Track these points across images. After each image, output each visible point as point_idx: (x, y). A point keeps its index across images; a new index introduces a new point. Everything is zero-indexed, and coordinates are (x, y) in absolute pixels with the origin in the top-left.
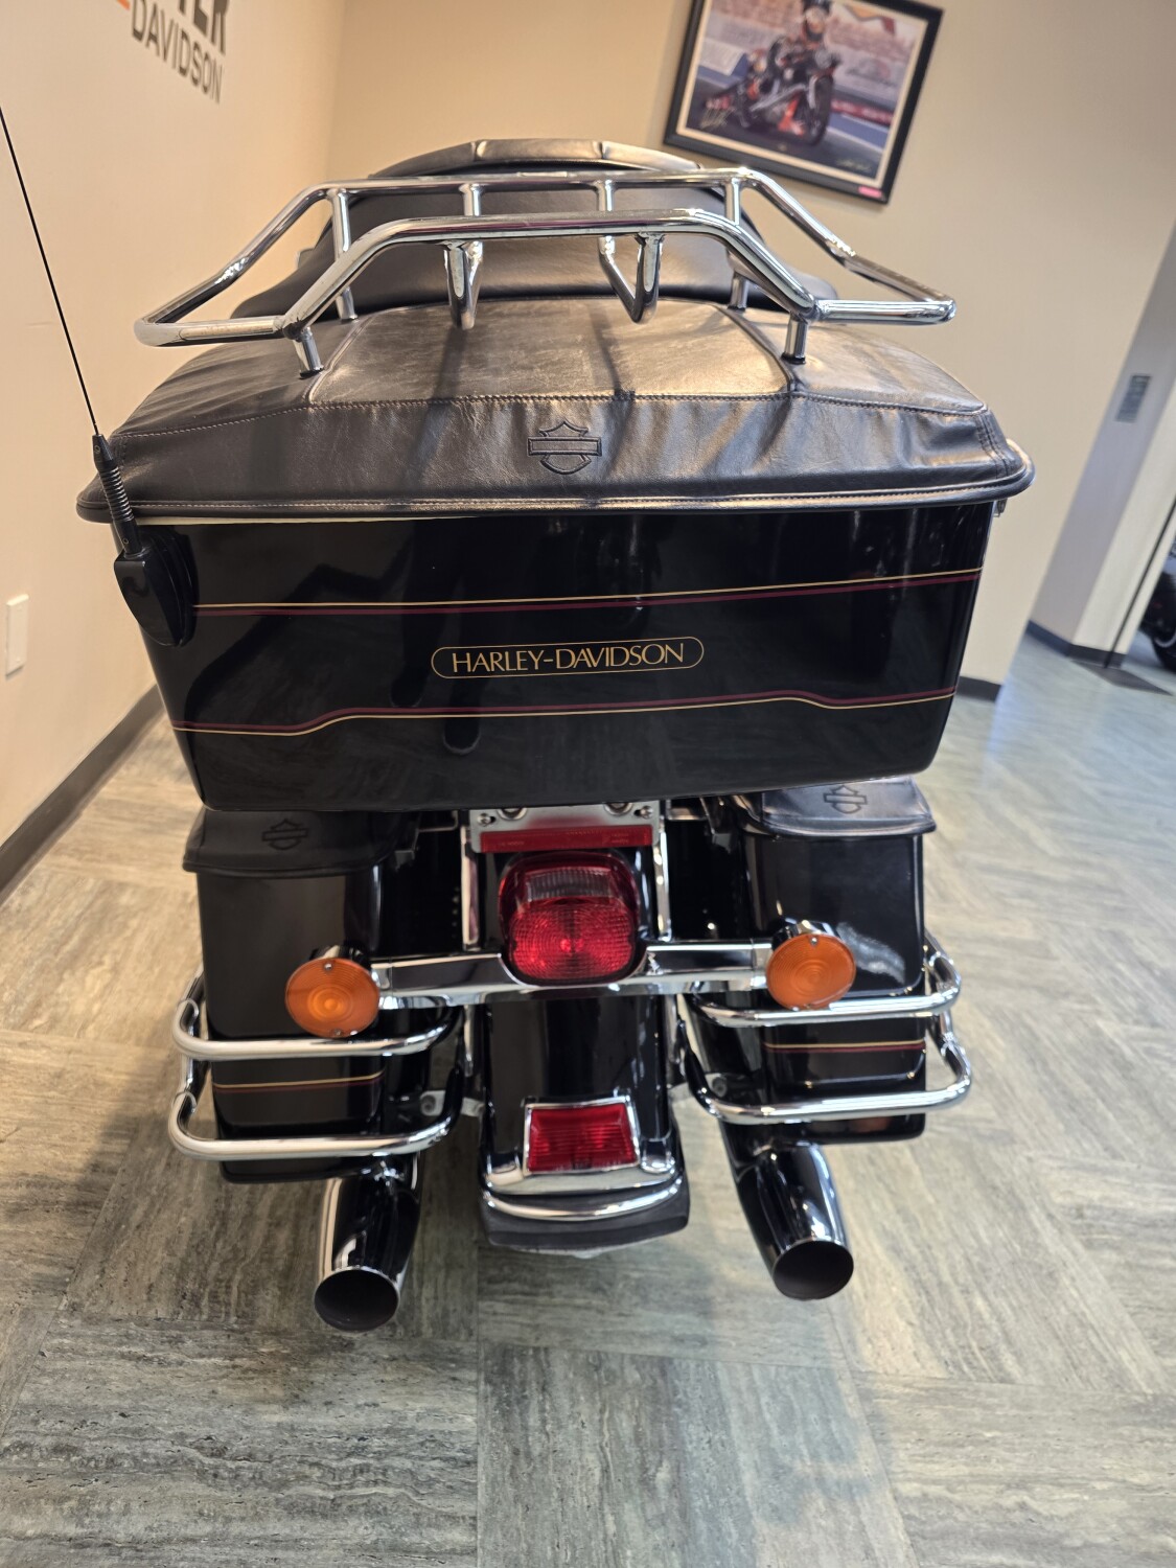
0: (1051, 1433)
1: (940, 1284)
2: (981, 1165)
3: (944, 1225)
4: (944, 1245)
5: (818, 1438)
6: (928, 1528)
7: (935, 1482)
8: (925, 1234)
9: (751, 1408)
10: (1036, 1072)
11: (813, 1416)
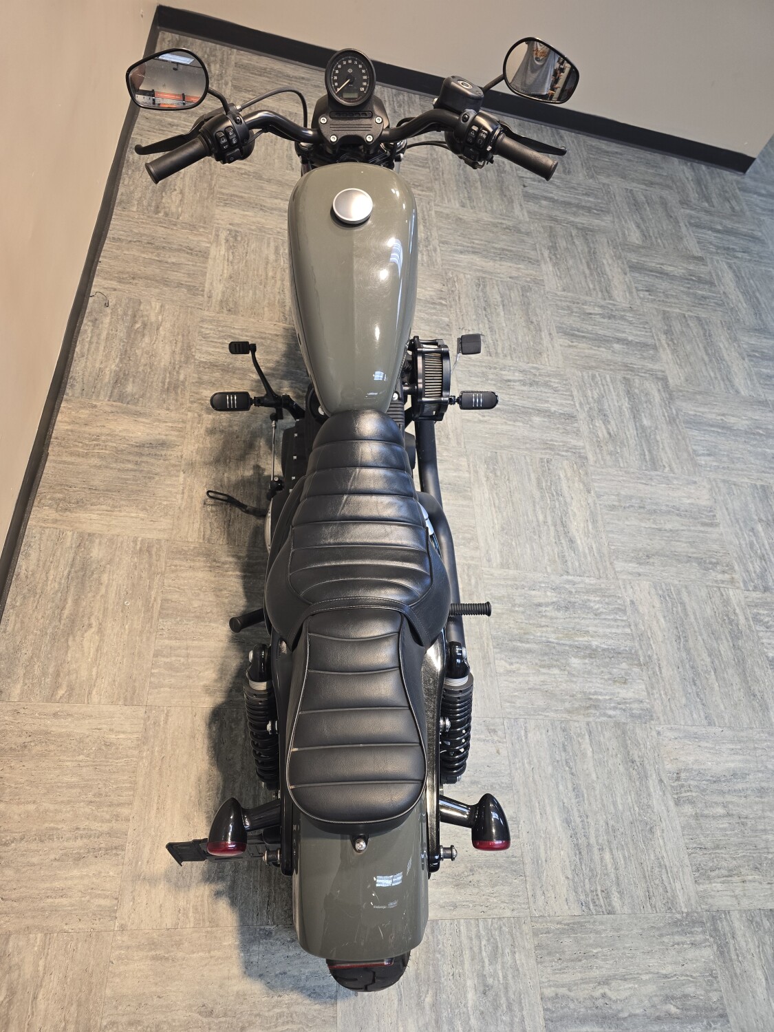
0: (627, 945)
1: (589, 845)
2: (629, 742)
3: (598, 796)
4: (596, 813)
5: (508, 965)
6: (555, 1015)
7: (563, 986)
8: (586, 806)
9: (476, 949)
10: (679, 649)
11: (507, 950)
